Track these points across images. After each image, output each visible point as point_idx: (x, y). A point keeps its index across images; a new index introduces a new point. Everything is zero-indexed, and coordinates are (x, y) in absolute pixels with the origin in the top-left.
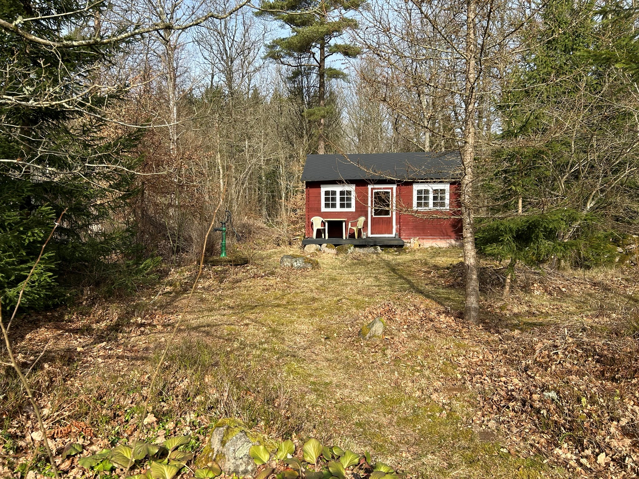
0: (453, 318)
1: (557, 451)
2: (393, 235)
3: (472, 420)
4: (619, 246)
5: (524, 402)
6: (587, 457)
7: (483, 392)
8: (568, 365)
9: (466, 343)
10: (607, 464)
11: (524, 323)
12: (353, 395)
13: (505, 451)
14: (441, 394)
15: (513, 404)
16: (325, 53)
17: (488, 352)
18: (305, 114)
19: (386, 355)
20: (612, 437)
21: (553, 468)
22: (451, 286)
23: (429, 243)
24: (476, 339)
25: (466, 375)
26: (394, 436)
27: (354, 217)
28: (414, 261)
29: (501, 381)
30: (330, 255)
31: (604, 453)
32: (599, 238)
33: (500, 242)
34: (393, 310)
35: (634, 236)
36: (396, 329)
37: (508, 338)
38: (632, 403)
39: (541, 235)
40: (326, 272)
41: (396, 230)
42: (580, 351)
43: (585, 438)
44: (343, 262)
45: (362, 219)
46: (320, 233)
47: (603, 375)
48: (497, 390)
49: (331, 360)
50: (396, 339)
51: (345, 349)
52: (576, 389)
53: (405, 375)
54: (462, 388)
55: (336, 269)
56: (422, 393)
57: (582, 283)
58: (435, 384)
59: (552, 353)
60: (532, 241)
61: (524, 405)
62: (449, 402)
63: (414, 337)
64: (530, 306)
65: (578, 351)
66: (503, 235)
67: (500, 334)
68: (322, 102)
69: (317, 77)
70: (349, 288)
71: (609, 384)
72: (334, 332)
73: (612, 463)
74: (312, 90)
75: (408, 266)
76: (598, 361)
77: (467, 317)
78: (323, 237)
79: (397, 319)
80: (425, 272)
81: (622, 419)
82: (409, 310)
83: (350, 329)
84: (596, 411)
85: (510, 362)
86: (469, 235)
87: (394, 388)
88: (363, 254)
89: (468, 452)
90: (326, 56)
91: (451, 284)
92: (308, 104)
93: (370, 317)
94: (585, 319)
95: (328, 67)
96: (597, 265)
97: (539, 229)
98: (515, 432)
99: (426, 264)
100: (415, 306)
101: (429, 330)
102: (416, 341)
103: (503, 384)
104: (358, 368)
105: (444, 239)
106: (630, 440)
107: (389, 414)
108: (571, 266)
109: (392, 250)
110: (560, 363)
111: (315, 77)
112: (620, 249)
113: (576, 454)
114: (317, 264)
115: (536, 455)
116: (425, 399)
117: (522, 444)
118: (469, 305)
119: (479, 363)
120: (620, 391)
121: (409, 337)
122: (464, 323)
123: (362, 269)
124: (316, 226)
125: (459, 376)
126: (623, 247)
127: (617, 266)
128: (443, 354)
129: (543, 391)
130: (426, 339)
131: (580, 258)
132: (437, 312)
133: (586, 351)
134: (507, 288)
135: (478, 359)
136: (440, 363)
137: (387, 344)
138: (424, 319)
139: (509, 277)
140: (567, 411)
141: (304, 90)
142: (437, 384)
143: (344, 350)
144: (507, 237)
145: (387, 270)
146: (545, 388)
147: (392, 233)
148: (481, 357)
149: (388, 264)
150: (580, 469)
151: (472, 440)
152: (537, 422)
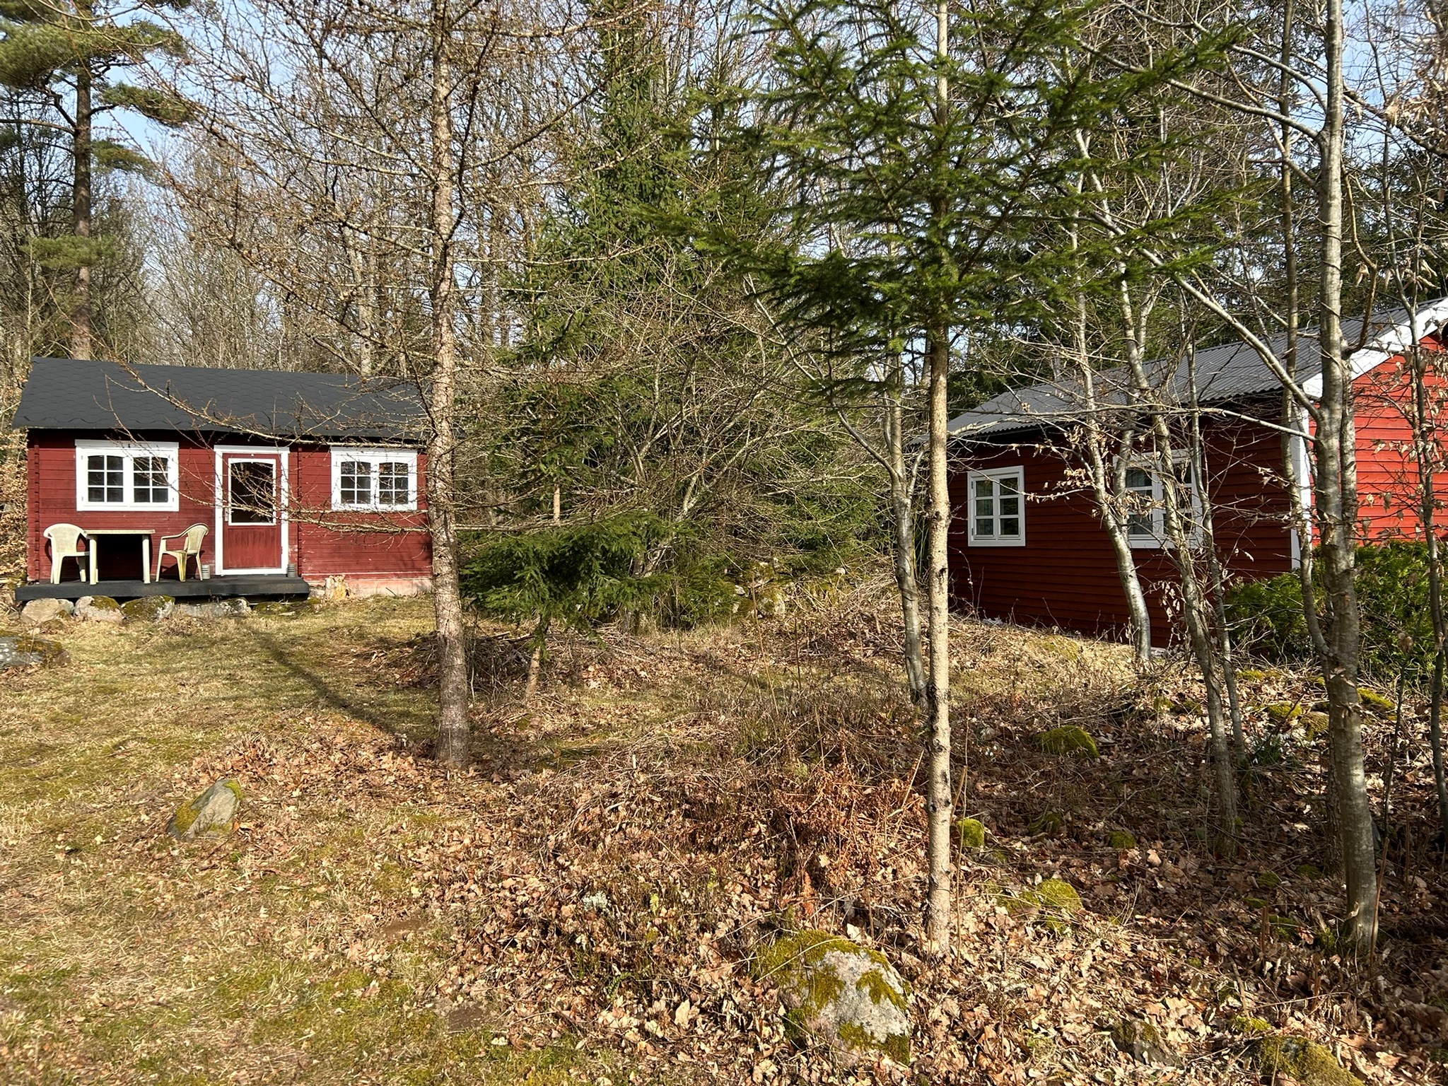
0: (410, 759)
1: (605, 1016)
2: (283, 571)
3: (437, 989)
4: (738, 583)
5: (545, 926)
6: (656, 1017)
7: (464, 921)
8: (636, 831)
9: (437, 813)
10: (693, 1022)
11: (563, 754)
12: (139, 990)
13: (501, 1042)
14: (371, 941)
15: (523, 935)
16: (93, 101)
17: (483, 826)
18: (30, 249)
19: (239, 871)
20: (703, 965)
21: (593, 1055)
22: (414, 685)
23: (370, 588)
24: (461, 800)
25: (430, 886)
26: (244, 1072)
27: (174, 525)
28: (331, 631)
29: (503, 888)
30: (103, 626)
31: (687, 1001)
32: (705, 568)
33: (516, 581)
34: (267, 756)
35: (762, 564)
36: (272, 802)
37: (529, 789)
38: (739, 889)
39: (596, 565)
40: (85, 671)
41: (291, 558)
42: (657, 799)
43: (654, 977)
44: (139, 643)
45: (197, 533)
46: (71, 567)
47: (694, 841)
48: (493, 910)
49: (81, 909)
50: (270, 826)
51: (126, 873)
52: (641, 879)
53: (285, 910)
54: (423, 918)
55: (118, 663)
56: (326, 947)
57: (675, 658)
58: (358, 920)
59: (606, 812)
60: (580, 578)
61: (544, 933)
62: (386, 957)
63: (316, 816)
64: (576, 714)
65: (655, 798)
66: (521, 568)
67: (511, 782)
68: (82, 225)
69: (69, 158)
70: (151, 711)
71: (702, 859)
72: (97, 830)
73: (700, 1020)
74: (54, 190)
75: (317, 645)
76: (687, 815)
77: (442, 754)
78: (83, 579)
79: (276, 777)
80: (357, 656)
81: (721, 925)
82: (307, 751)
83: (144, 817)
84: (676, 918)
85: (527, 843)
86: (446, 569)
87: (254, 950)
88: (201, 619)
89: (421, 1067)
90: (95, 111)
91: (416, 680)
92: (41, 225)
93: (204, 781)
94: (674, 730)
95: (103, 137)
96: (702, 620)
97: (592, 553)
98: (524, 994)
99: (361, 636)
100: (321, 740)
101: (353, 794)
102: (320, 825)
103: (508, 894)
104: (161, 916)
105: (406, 575)
106: (732, 965)
107: (234, 1019)
108: (658, 624)
109: (278, 606)
110: (620, 828)
111: (61, 159)
112: (739, 589)
113: (639, 1016)
114: (59, 651)
115: (563, 1036)
116: (330, 961)
117: (537, 1018)
118: (447, 725)
119: (461, 856)
120: (719, 870)
121: (303, 817)
122: (436, 767)
123: (196, 657)
124: (60, 549)
125: (416, 892)
126: (745, 586)
127: (735, 622)
128: (382, 846)
129: (581, 896)
130: (345, 815)
131: (674, 610)
132: (376, 749)
133: (667, 796)
134: (533, 679)
135: (460, 846)
136: (373, 869)
137: (242, 842)
138: (342, 768)
139: (537, 656)
140: (623, 929)
141: (28, 187)
142: (364, 920)
143: (123, 874)
144: (531, 572)
145: (263, 657)
146: (586, 888)
147: (279, 565)
148: (467, 841)
149: (266, 642)
150: (644, 1044)
151: (432, 1035)
152: (568, 962)
